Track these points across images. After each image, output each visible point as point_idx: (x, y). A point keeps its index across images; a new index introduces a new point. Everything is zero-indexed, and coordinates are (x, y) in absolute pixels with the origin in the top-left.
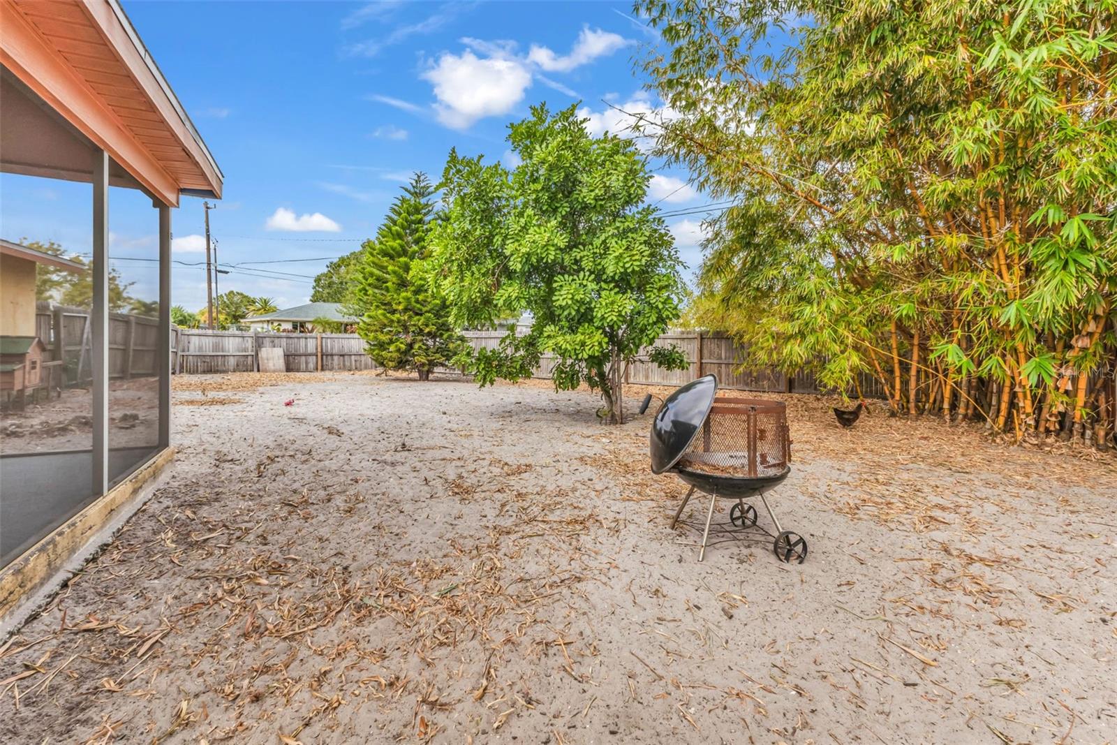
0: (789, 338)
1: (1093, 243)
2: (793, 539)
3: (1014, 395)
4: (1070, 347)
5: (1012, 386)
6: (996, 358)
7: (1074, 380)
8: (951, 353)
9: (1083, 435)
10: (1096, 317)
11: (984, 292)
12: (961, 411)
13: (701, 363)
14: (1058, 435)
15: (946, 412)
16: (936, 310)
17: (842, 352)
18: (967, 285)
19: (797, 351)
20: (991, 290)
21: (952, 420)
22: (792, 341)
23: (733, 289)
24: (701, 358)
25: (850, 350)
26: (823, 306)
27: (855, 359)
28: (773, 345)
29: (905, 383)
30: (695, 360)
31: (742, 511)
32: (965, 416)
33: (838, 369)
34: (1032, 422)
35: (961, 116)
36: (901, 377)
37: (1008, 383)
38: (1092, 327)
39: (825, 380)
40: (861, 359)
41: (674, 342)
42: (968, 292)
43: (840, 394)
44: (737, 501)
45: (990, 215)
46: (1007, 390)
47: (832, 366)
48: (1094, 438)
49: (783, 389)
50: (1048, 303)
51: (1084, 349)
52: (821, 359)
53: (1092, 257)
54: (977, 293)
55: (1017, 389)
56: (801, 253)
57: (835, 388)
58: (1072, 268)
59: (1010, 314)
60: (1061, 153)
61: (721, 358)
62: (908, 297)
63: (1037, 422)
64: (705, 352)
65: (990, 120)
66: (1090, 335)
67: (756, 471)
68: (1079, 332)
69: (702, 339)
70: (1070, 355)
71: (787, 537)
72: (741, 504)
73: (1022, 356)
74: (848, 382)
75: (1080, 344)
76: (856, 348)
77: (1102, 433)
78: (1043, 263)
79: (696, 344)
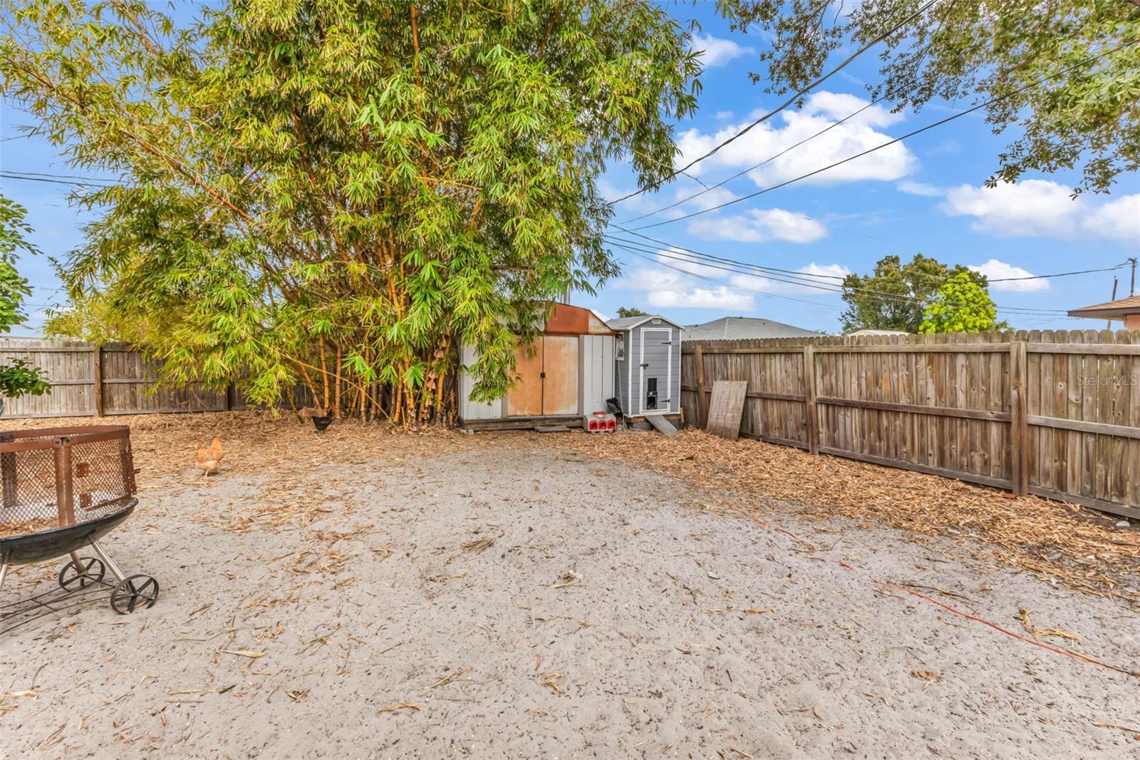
0: (211, 350)
1: (440, 283)
2: (138, 583)
3: (403, 395)
4: (433, 358)
5: (403, 389)
6: (390, 367)
7: (436, 381)
8: (359, 364)
9: (442, 420)
10: (446, 337)
11: (380, 314)
12: (373, 412)
13: (103, 385)
14: (429, 422)
15: (363, 414)
16: (350, 329)
17: (270, 366)
18: (368, 306)
19: (218, 364)
20: (384, 313)
21: (367, 420)
22: (214, 354)
23: (130, 288)
24: (102, 377)
25: (277, 364)
26: (244, 316)
27: (282, 373)
28: (192, 359)
29: (332, 391)
30: (93, 380)
31: (79, 569)
32: (376, 416)
33: (265, 385)
34: (414, 415)
35: (355, 160)
36: (329, 387)
37: (400, 387)
38: (444, 344)
39: (254, 397)
40: (288, 373)
41: (20, 357)
42: (369, 313)
43: (269, 409)
44: (67, 558)
45: (385, 252)
46: (400, 392)
47: (259, 382)
48: (447, 422)
49: (222, 407)
50: (416, 326)
51: (441, 359)
52: (248, 375)
53: (439, 293)
54: (375, 312)
55: (405, 391)
56: (217, 258)
57: (264, 404)
58: (429, 300)
59: (393, 333)
60: (421, 213)
61: (135, 377)
62: (325, 315)
63: (417, 413)
64: (107, 368)
65: (376, 173)
66: (444, 349)
67: (72, 518)
68: (437, 347)
69: (102, 352)
70: (434, 363)
71: (130, 582)
72: (75, 561)
73: (407, 365)
74: (277, 396)
75: (439, 356)
76: (284, 361)
77: (451, 417)
78: (414, 294)
79: (94, 359)
